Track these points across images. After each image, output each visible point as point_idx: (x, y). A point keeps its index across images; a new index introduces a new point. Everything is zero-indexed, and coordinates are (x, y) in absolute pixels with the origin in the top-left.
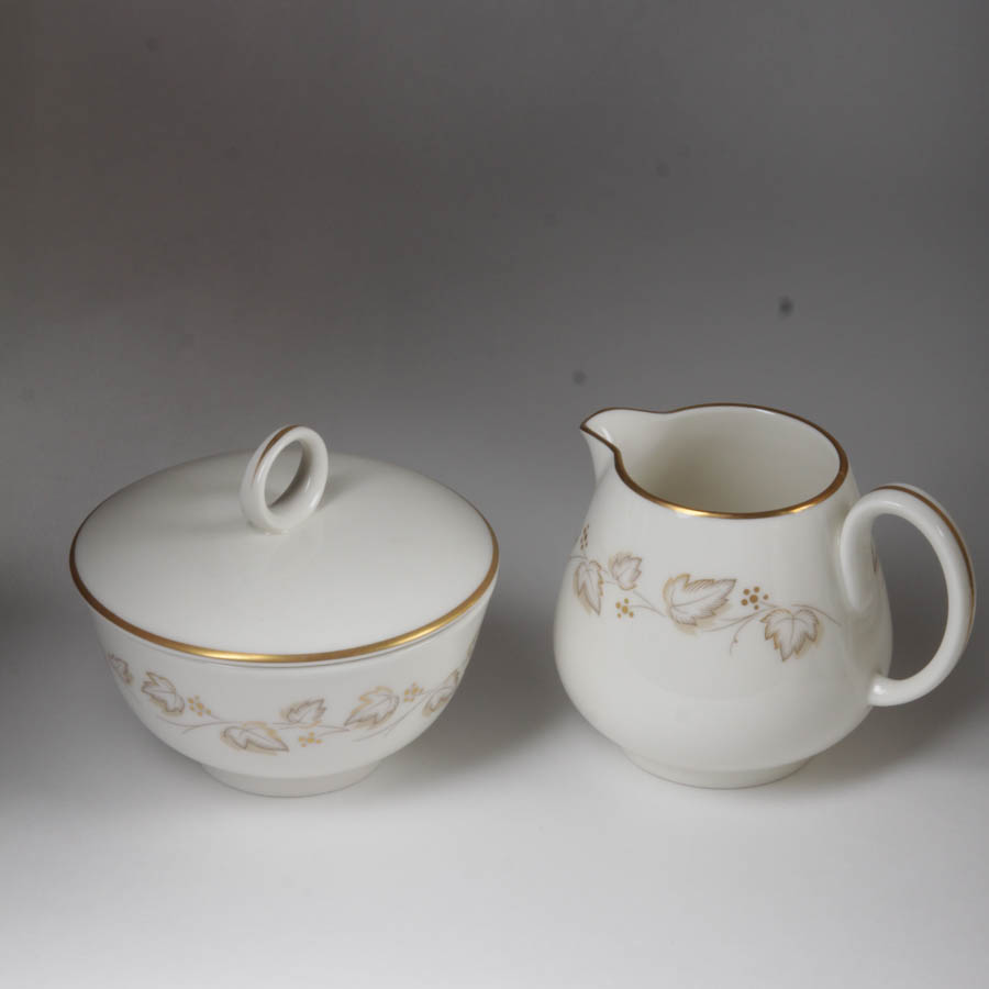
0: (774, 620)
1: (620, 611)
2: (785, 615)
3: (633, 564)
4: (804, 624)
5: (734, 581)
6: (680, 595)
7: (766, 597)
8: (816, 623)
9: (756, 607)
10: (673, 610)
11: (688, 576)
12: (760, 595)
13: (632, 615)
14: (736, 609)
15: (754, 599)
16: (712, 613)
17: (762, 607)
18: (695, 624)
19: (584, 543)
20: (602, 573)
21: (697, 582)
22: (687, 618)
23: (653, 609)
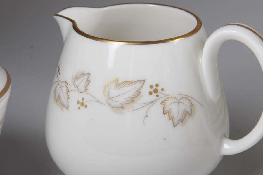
0: (168, 103)
1: (79, 105)
2: (174, 100)
3: (86, 77)
4: (185, 106)
5: (144, 81)
6: (114, 92)
7: (163, 90)
8: (192, 105)
9: (157, 96)
10: (110, 101)
11: (117, 80)
12: (159, 89)
13: (86, 106)
14: (146, 97)
15: (156, 91)
16: (132, 100)
17: (160, 95)
18: (123, 108)
19: (58, 73)
20: (68, 86)
21: (122, 83)
22: (118, 104)
23: (99, 102)
